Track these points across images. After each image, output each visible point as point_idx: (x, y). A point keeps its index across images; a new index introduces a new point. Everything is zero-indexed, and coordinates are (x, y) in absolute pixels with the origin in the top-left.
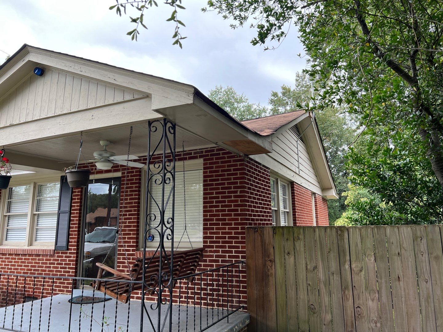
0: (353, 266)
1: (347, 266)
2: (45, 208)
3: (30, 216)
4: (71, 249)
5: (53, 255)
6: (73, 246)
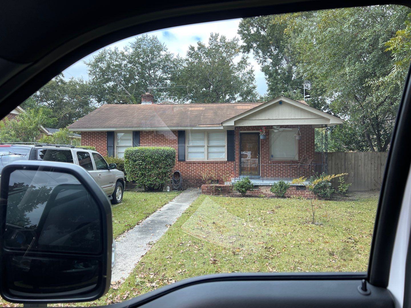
0: (348, 163)
1: (347, 163)
2: (212, 143)
3: (206, 147)
4: (236, 161)
5: (226, 163)
6: (237, 159)
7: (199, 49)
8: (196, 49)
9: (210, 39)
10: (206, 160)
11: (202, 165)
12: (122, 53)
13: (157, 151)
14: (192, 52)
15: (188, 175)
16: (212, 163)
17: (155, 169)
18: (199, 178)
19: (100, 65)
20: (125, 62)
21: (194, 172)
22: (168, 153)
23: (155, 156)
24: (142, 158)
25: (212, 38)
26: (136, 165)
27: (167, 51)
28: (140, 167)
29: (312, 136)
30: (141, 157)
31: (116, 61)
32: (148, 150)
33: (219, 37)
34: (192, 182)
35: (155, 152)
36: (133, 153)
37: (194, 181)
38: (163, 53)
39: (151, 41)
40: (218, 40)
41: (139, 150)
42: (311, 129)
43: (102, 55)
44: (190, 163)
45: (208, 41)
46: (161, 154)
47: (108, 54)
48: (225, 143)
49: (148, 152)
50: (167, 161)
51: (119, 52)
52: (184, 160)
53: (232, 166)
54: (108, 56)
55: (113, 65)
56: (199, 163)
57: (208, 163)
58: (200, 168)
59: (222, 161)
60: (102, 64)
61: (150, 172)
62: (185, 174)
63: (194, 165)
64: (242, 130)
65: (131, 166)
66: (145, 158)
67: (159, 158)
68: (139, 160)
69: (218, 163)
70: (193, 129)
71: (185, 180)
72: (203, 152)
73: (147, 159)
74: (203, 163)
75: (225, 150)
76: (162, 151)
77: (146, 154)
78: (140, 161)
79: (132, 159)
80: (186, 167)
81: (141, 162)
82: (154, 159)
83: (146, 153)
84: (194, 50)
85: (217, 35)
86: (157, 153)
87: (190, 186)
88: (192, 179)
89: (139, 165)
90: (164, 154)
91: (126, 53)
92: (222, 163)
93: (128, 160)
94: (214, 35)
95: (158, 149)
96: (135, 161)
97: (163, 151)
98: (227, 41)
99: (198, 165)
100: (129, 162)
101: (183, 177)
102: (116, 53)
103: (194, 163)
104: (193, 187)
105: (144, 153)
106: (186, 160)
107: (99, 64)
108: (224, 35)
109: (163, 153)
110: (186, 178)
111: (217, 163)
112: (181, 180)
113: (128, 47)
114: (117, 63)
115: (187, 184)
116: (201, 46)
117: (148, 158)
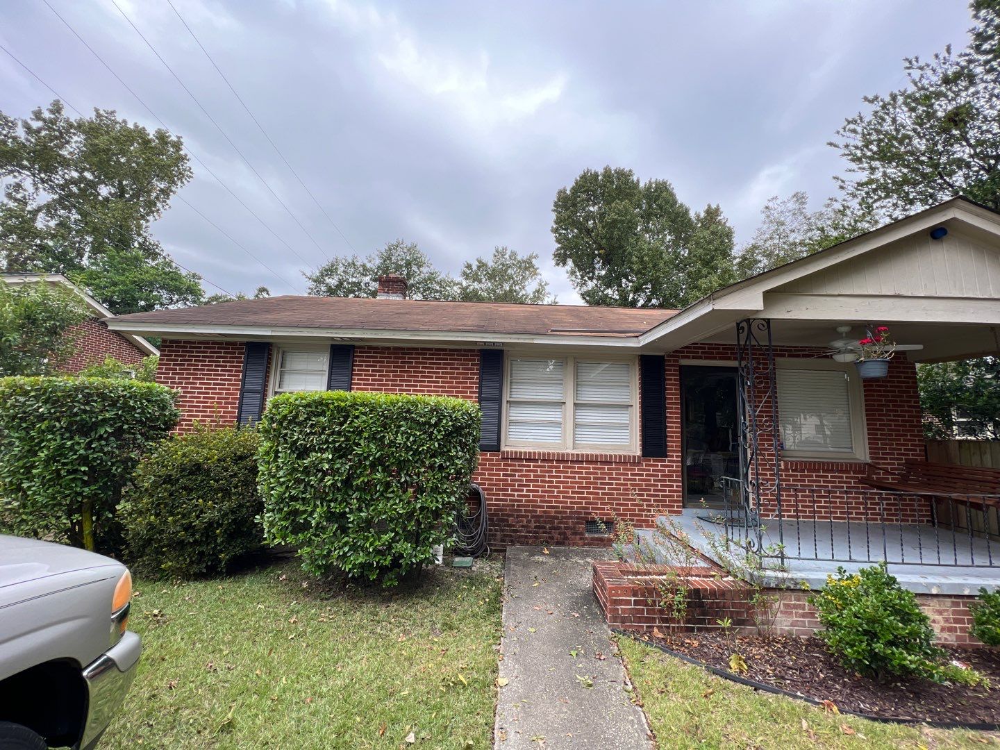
2: (591, 395)
3: (570, 405)
4: (672, 456)
5: (639, 463)
6: (674, 451)
7: (479, 267)
8: (474, 268)
9: (495, 256)
10: (570, 451)
11: (556, 467)
12: (364, 266)
13: (409, 411)
14: (469, 272)
15: (506, 500)
16: (591, 462)
17: (393, 492)
18: (545, 512)
19: (328, 280)
20: (367, 279)
21: (527, 491)
22: (457, 419)
23: (397, 432)
24: (334, 442)
25: (497, 254)
26: (306, 471)
27: (432, 267)
28: (322, 480)
29: (910, 387)
30: (333, 433)
31: (353, 276)
32: (366, 405)
33: (508, 253)
34: (523, 526)
35: (399, 414)
36: (296, 416)
37: (529, 521)
38: (424, 269)
39: (409, 250)
40: (507, 256)
41: (327, 405)
42: (903, 363)
43: (332, 266)
44: (517, 457)
45: (492, 257)
46: (424, 424)
47: (341, 265)
48: (633, 396)
49: (365, 414)
50: (451, 459)
51: (358, 264)
52: (496, 448)
53: (657, 476)
54: (341, 269)
55: (348, 283)
56: (547, 459)
57: (578, 460)
58: (549, 477)
59: (625, 456)
60: (330, 280)
61: (368, 506)
62: (499, 495)
63: (530, 466)
64: (688, 357)
65: (281, 473)
66: (348, 439)
67: (415, 441)
68: (322, 451)
69: (610, 463)
70: (535, 342)
71: (500, 519)
72: (558, 424)
73: (358, 445)
74: (562, 459)
75: (633, 418)
76: (432, 411)
77: (357, 423)
78: (324, 456)
79: (290, 440)
80: (503, 470)
81: (329, 461)
82: (390, 447)
83: (357, 417)
84: (471, 269)
85: (505, 249)
86: (405, 419)
87: (512, 541)
88: (523, 516)
89: (318, 471)
90: (436, 425)
91: (368, 265)
92: (625, 463)
93: (271, 448)
94: (500, 250)
95: (415, 404)
96: (303, 452)
97: (436, 410)
98: (519, 258)
99: (544, 466)
100: (277, 457)
101: (489, 505)
102: (354, 264)
103: (531, 458)
104: (522, 543)
105: (346, 417)
106: (504, 448)
107: (326, 278)
108: (515, 250)
109: (433, 422)
110: (501, 510)
111: (607, 461)
112: (485, 516)
113: (373, 256)
114: (354, 280)
115: (502, 531)
116: (482, 265)
117: (362, 442)
